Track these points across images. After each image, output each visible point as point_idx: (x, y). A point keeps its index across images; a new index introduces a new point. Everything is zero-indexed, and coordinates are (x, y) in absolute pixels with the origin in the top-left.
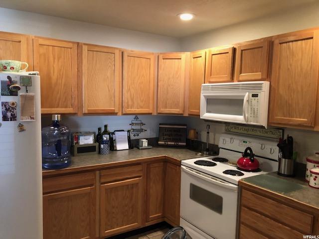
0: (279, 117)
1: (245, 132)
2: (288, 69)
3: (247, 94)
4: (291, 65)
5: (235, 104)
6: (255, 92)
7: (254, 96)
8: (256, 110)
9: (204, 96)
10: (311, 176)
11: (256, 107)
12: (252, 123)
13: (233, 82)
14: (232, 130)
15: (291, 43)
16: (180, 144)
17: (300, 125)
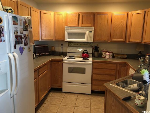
0: (97, 39)
1: (78, 45)
2: (100, 24)
3: (88, 31)
4: (101, 22)
5: (82, 35)
6: (91, 31)
7: (90, 32)
8: (91, 37)
9: (67, 32)
10: (107, 55)
11: (91, 36)
12: (90, 41)
13: (79, 26)
14: (71, 45)
15: (101, 15)
16: (46, 54)
17: (104, 41)
